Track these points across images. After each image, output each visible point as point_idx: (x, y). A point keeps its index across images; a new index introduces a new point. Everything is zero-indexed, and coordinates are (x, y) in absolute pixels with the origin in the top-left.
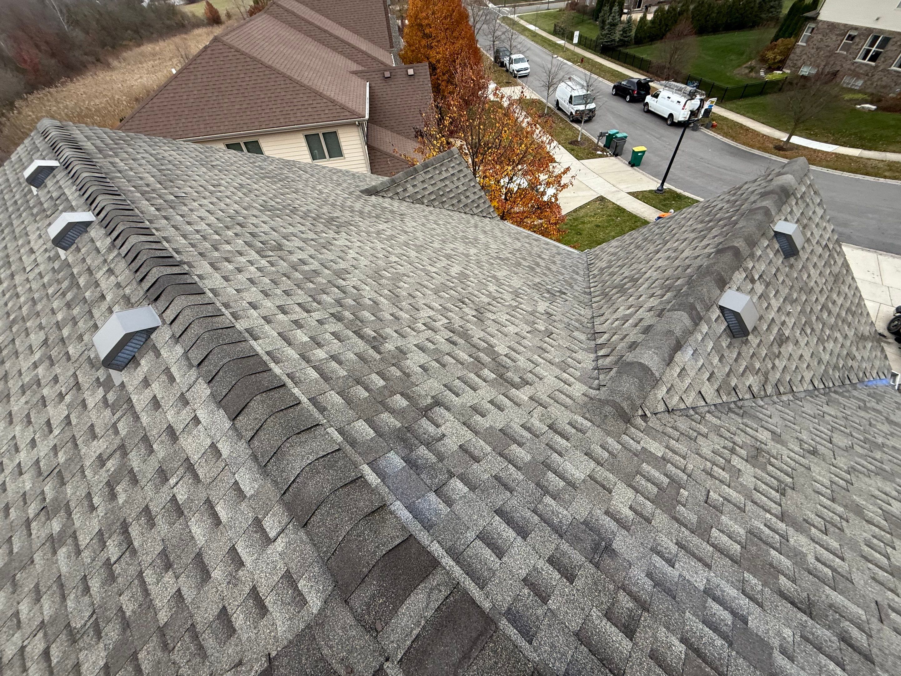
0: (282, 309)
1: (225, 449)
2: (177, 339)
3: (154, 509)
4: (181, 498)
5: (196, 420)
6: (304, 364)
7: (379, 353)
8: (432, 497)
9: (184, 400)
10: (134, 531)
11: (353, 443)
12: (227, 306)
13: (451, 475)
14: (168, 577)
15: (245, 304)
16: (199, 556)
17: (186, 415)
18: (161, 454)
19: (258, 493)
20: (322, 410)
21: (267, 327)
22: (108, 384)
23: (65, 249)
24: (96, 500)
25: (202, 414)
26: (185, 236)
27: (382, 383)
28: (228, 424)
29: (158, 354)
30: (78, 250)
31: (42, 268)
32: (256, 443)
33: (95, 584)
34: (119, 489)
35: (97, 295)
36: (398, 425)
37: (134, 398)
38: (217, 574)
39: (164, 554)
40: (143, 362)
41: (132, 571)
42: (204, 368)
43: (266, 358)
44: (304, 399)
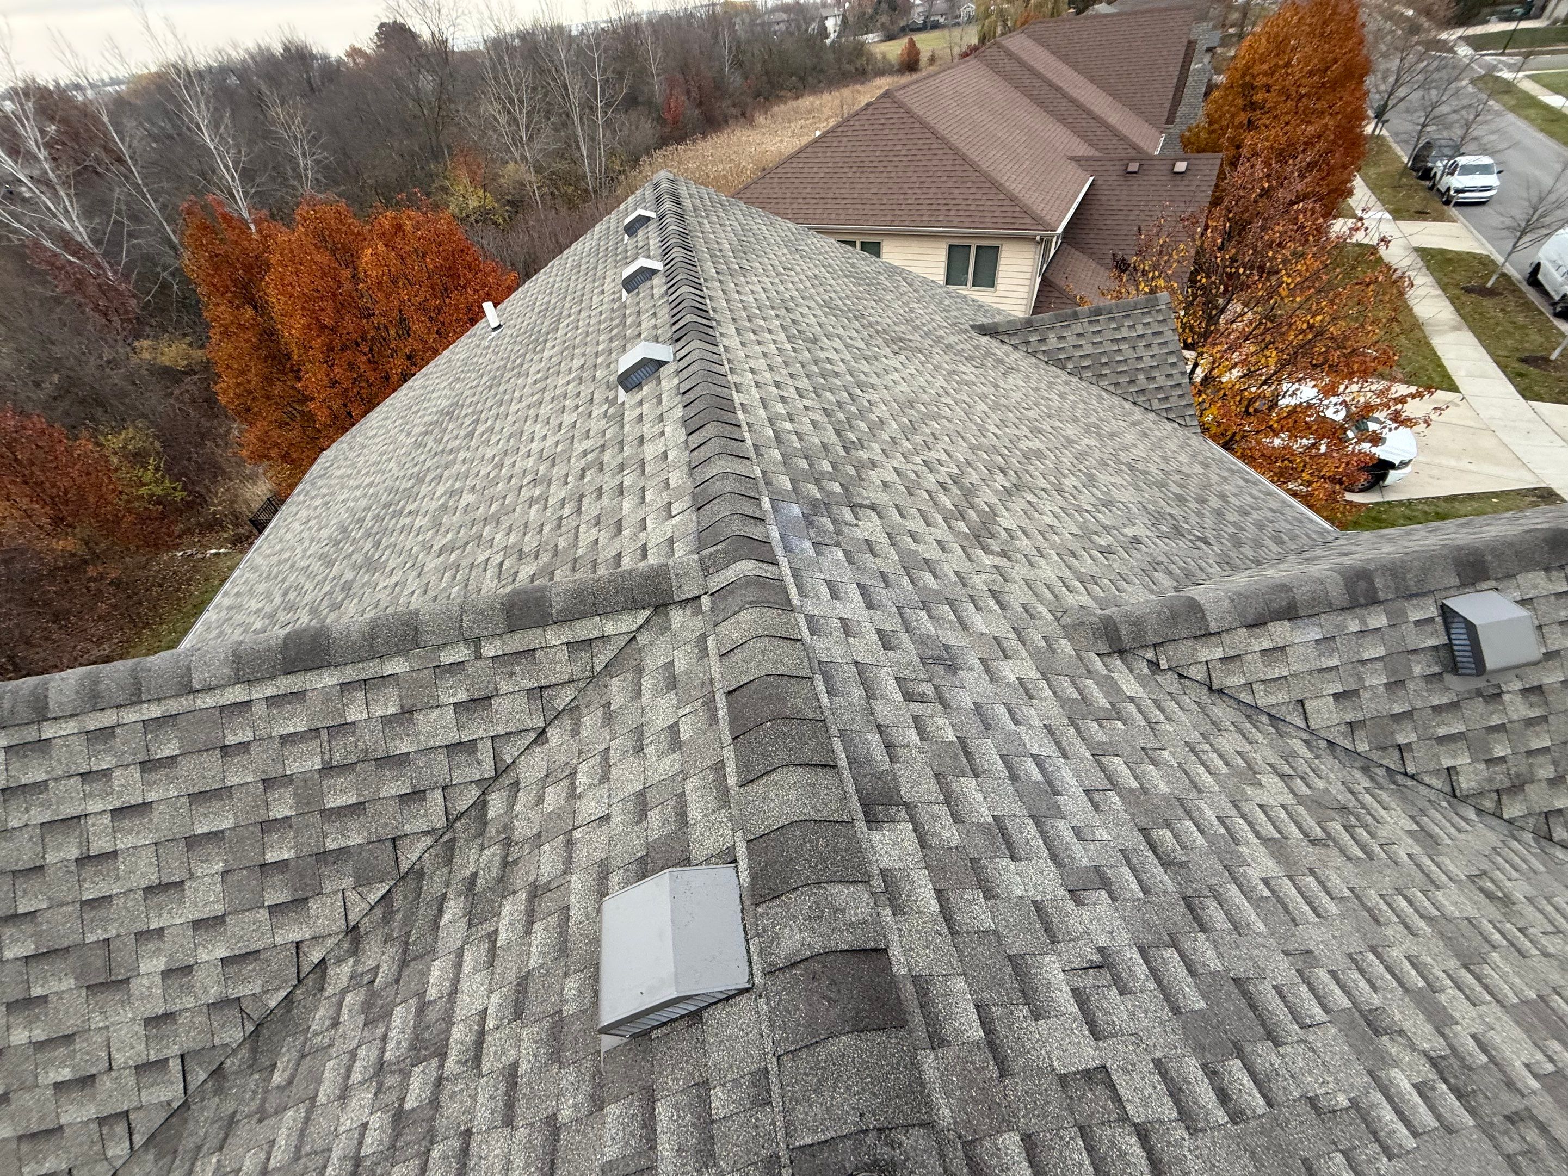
0: (777, 385)
1: (671, 456)
2: (678, 372)
3: (605, 488)
4: (626, 484)
5: (663, 433)
6: (767, 423)
7: (847, 453)
8: (808, 544)
9: (661, 418)
10: (585, 502)
11: (768, 483)
12: (729, 361)
13: (838, 545)
14: (594, 531)
15: (747, 367)
16: (620, 520)
17: (657, 429)
18: (626, 454)
19: (679, 486)
20: (759, 454)
21: (754, 389)
22: (612, 402)
23: (628, 292)
24: (570, 479)
25: (668, 430)
26: (727, 301)
27: (830, 469)
28: (683, 438)
29: (659, 383)
30: (638, 294)
31: (604, 307)
32: (695, 453)
33: (547, 529)
34: (588, 473)
35: (636, 333)
36: (819, 496)
37: (627, 413)
38: (626, 533)
39: (599, 516)
40: (645, 388)
41: (574, 524)
42: (686, 396)
43: (738, 406)
44: (749, 442)
